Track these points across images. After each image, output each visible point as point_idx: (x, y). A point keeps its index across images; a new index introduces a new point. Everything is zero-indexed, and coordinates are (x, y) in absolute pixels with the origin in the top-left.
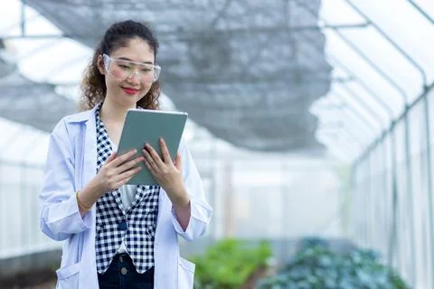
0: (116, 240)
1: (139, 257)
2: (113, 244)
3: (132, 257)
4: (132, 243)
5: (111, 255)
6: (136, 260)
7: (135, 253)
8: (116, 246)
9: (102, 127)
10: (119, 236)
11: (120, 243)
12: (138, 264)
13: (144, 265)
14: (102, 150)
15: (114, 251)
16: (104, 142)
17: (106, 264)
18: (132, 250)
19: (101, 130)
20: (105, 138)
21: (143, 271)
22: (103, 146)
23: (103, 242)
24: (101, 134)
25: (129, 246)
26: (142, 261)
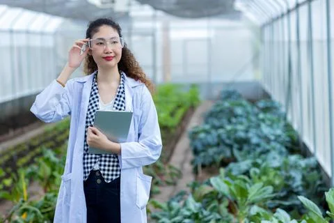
0: (93, 160)
1: (106, 172)
2: (91, 163)
3: (102, 172)
4: (103, 163)
5: (89, 170)
6: (104, 174)
7: (104, 170)
8: (93, 165)
9: (95, 86)
10: (95, 158)
11: (95, 162)
12: (106, 177)
13: (110, 177)
14: (92, 102)
15: (91, 167)
16: (94, 96)
17: (87, 175)
18: (102, 168)
19: (95, 88)
20: (95, 94)
21: (109, 182)
22: (93, 99)
23: (86, 161)
24: (94, 90)
25: (100, 165)
26: (108, 175)
